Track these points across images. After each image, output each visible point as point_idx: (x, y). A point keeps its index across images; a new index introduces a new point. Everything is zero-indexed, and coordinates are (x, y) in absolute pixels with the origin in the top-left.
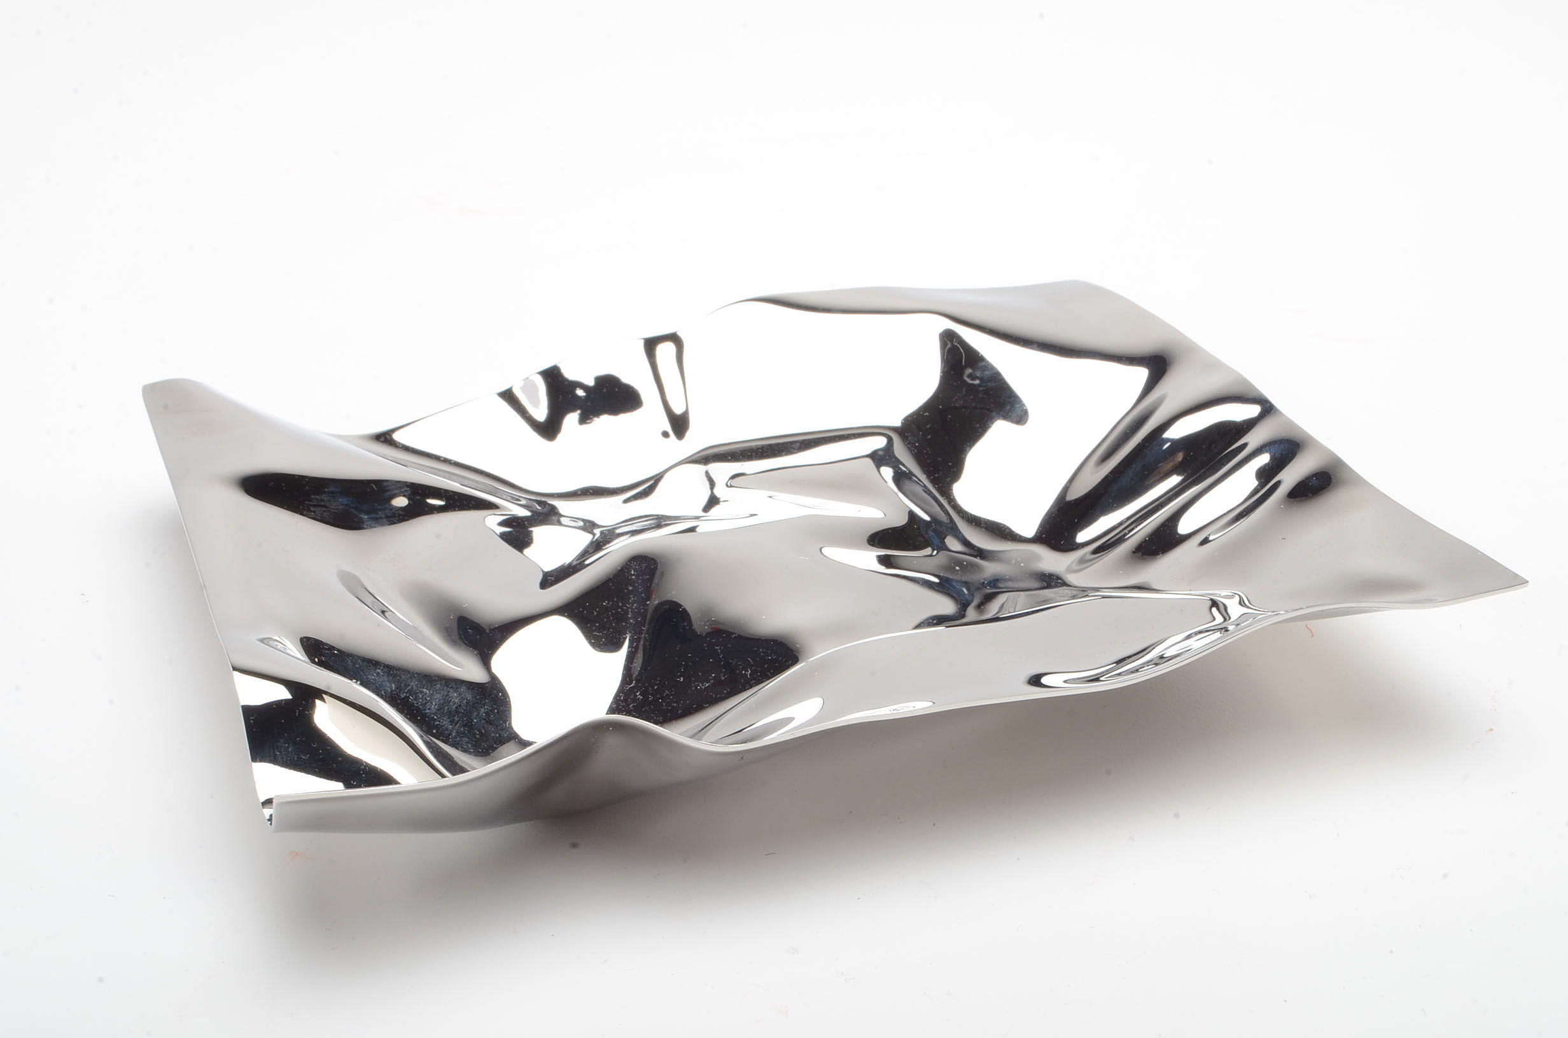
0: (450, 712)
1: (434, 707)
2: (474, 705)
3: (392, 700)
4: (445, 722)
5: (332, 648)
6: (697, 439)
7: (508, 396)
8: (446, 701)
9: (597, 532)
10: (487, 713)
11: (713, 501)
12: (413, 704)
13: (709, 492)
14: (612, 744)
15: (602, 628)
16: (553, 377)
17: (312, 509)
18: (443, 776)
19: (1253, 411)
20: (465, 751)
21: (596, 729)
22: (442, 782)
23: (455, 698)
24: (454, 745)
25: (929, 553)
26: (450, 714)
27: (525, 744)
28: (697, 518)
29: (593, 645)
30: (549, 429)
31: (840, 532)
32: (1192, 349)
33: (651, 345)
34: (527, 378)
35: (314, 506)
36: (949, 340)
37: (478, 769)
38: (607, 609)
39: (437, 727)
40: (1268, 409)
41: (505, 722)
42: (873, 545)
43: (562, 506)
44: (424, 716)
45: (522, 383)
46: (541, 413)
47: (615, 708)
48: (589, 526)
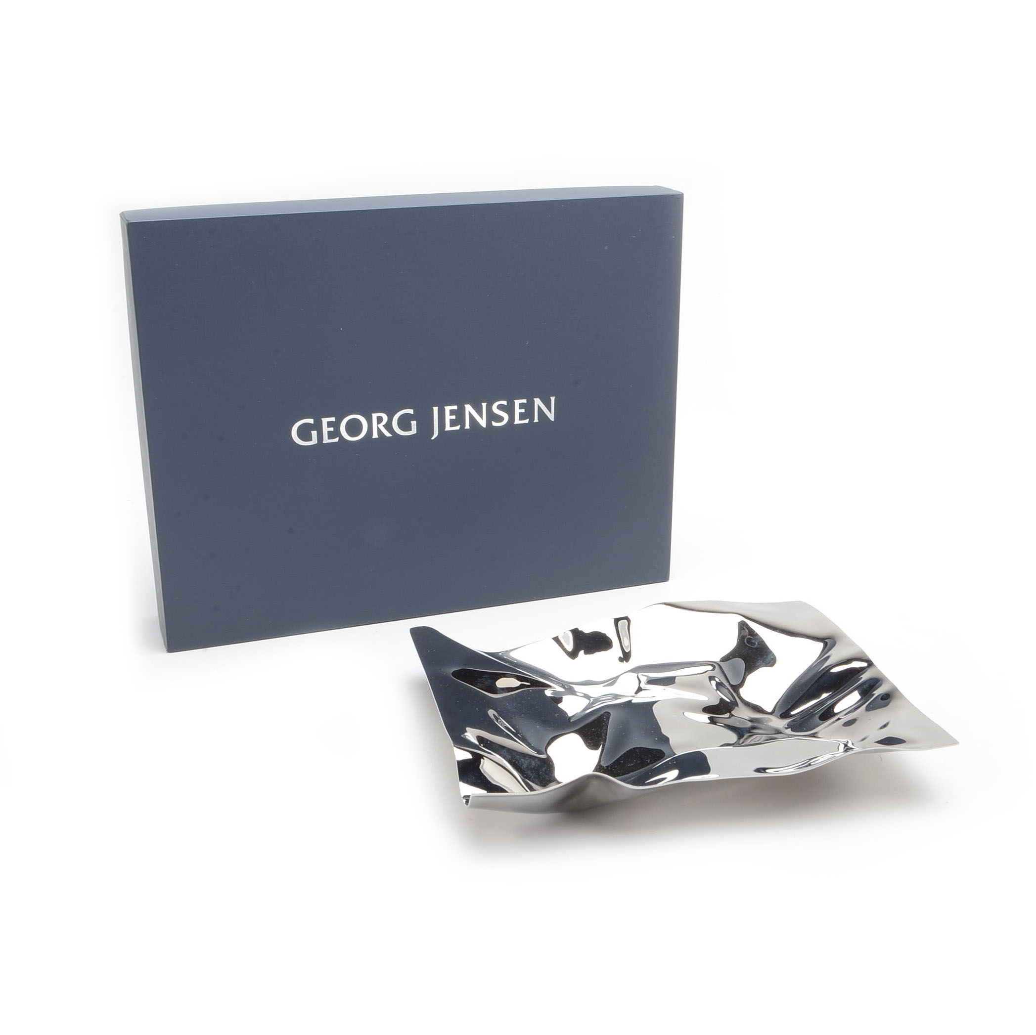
0: (531, 768)
1: (525, 766)
2: (541, 767)
3: (510, 762)
4: (529, 772)
5: (488, 740)
6: (634, 662)
7: (556, 639)
8: (530, 764)
9: (592, 699)
10: (545, 770)
11: (640, 689)
12: (517, 765)
13: (638, 685)
14: (595, 783)
15: (591, 740)
16: (576, 633)
17: (478, 684)
18: (527, 791)
19: (865, 664)
20: (536, 784)
21: (589, 778)
22: (527, 793)
23: (533, 763)
24: (533, 782)
25: (728, 716)
26: (531, 770)
27: (559, 783)
28: (633, 696)
29: (587, 746)
30: (573, 655)
31: (691, 706)
32: (844, 636)
33: (617, 621)
34: (565, 633)
35: (479, 683)
36: (742, 626)
37: (540, 790)
38: (594, 732)
39: (526, 774)
40: (870, 664)
41: (552, 774)
42: (705, 712)
43: (576, 688)
44: (521, 769)
45: (563, 634)
46: (570, 647)
47: (596, 770)
48: (587, 696)
